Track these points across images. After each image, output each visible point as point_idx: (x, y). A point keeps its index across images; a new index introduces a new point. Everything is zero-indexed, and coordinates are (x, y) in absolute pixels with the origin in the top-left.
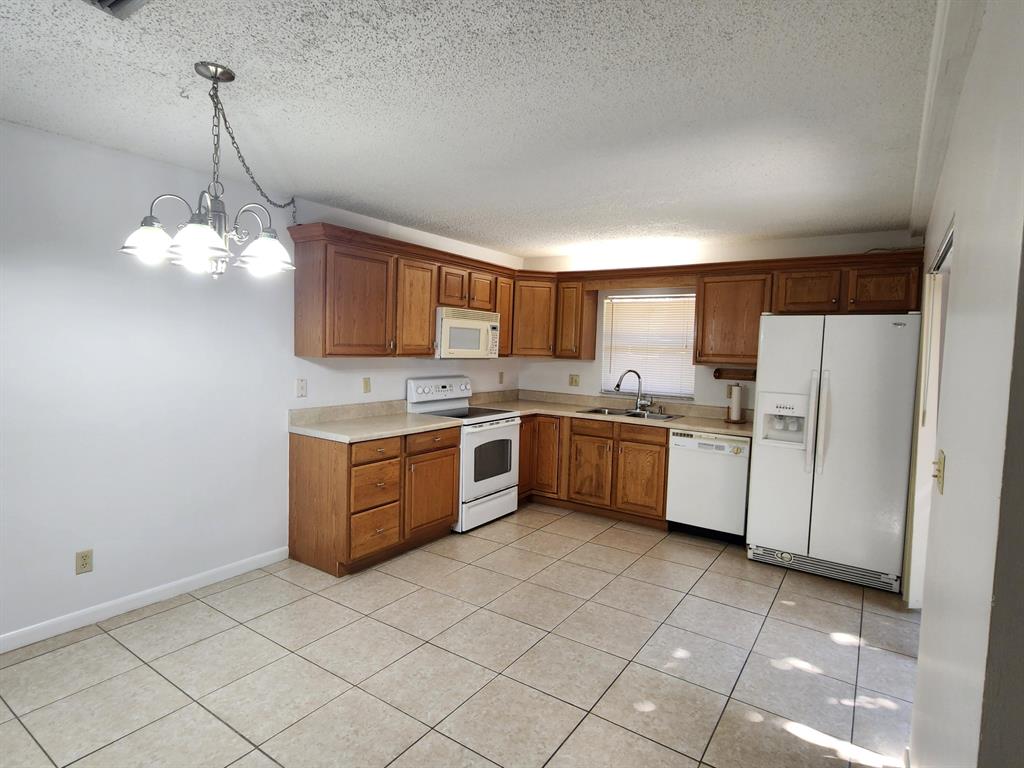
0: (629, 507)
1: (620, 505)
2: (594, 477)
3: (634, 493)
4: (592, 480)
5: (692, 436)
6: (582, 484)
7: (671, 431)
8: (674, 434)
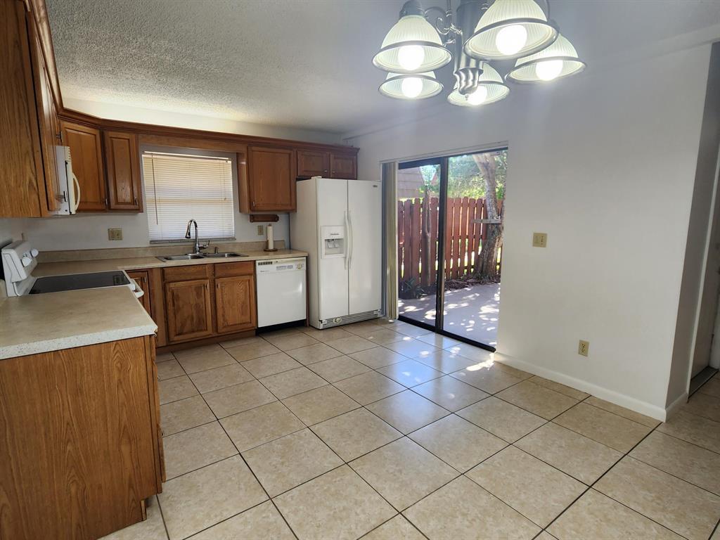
0: (229, 329)
1: (221, 330)
2: (194, 315)
3: (232, 316)
4: (192, 318)
5: (271, 263)
6: (183, 325)
7: (257, 262)
8: (259, 264)
